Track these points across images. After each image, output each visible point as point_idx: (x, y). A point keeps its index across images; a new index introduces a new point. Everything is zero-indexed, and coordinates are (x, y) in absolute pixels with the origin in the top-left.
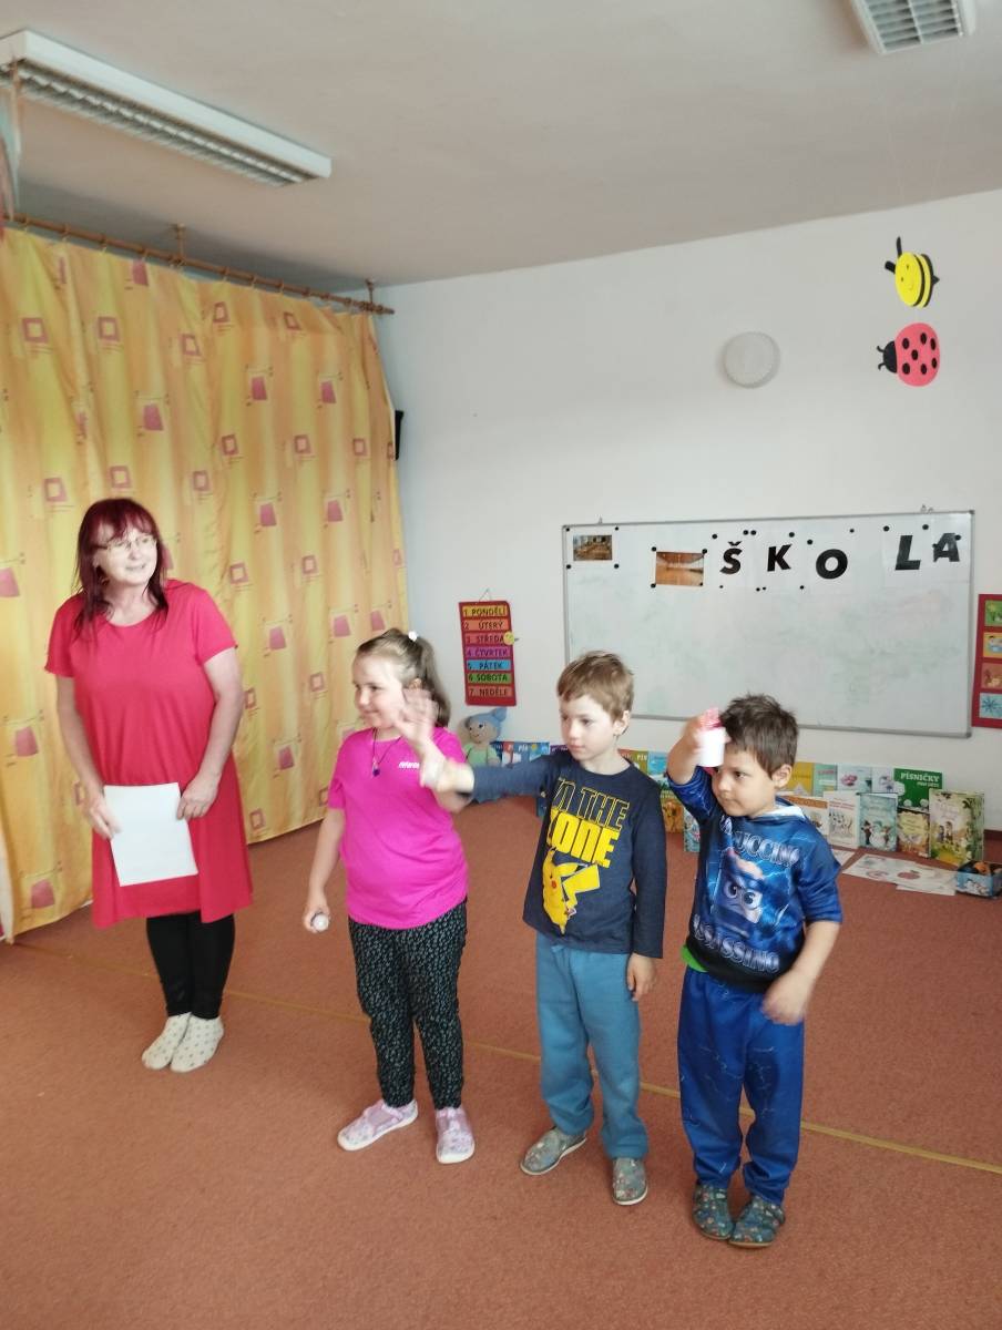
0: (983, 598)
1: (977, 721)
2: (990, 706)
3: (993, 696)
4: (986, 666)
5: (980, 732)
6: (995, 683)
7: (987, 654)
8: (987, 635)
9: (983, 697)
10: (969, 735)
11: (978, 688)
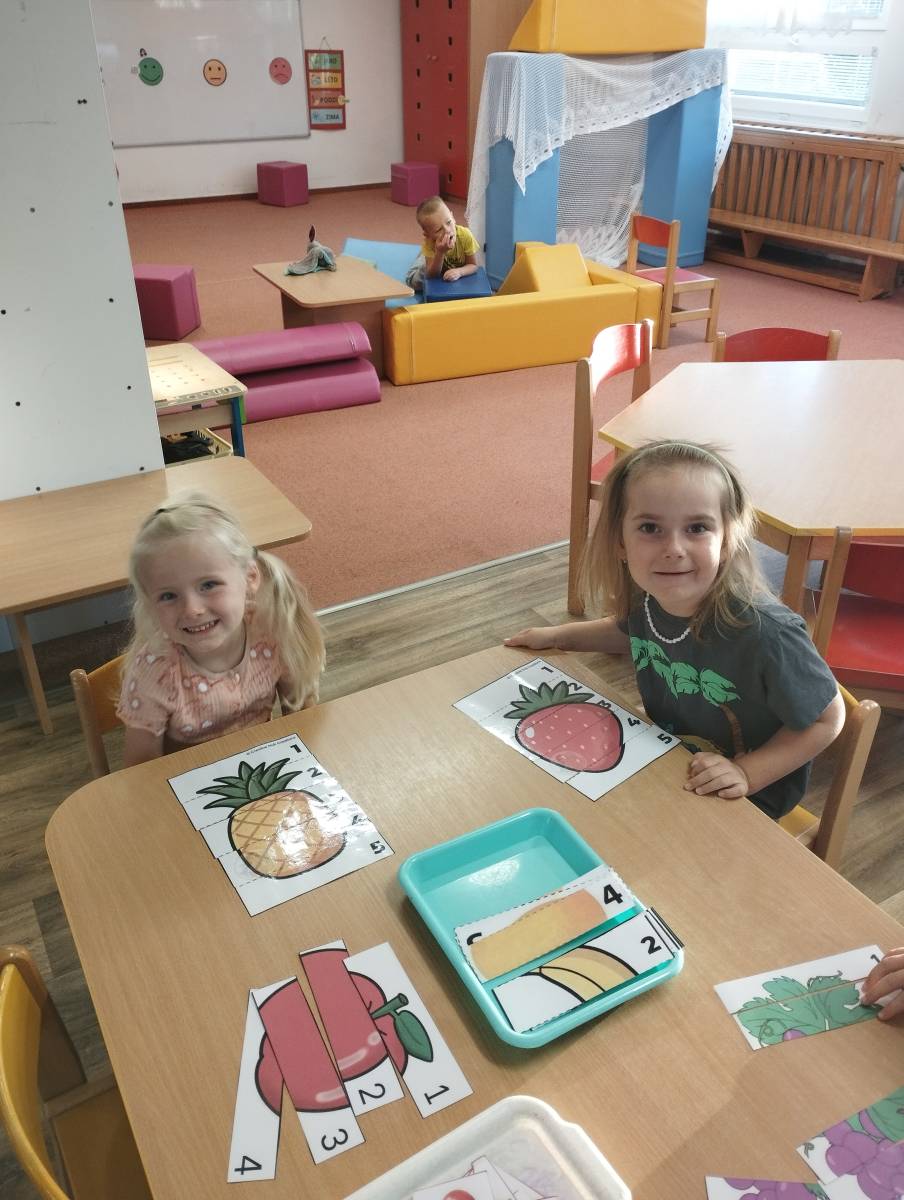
0: (307, 53)
1: (313, 127)
2: (316, 116)
3: (317, 110)
4: (312, 93)
5: (314, 132)
6: (317, 103)
7: (312, 86)
8: (311, 74)
9: (313, 111)
10: (309, 135)
11: (310, 107)
